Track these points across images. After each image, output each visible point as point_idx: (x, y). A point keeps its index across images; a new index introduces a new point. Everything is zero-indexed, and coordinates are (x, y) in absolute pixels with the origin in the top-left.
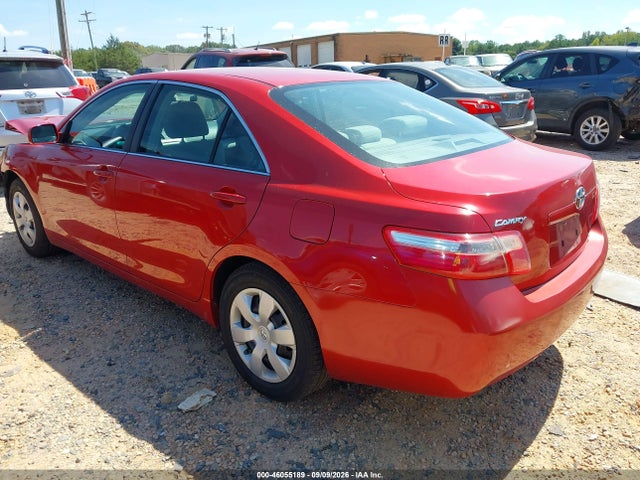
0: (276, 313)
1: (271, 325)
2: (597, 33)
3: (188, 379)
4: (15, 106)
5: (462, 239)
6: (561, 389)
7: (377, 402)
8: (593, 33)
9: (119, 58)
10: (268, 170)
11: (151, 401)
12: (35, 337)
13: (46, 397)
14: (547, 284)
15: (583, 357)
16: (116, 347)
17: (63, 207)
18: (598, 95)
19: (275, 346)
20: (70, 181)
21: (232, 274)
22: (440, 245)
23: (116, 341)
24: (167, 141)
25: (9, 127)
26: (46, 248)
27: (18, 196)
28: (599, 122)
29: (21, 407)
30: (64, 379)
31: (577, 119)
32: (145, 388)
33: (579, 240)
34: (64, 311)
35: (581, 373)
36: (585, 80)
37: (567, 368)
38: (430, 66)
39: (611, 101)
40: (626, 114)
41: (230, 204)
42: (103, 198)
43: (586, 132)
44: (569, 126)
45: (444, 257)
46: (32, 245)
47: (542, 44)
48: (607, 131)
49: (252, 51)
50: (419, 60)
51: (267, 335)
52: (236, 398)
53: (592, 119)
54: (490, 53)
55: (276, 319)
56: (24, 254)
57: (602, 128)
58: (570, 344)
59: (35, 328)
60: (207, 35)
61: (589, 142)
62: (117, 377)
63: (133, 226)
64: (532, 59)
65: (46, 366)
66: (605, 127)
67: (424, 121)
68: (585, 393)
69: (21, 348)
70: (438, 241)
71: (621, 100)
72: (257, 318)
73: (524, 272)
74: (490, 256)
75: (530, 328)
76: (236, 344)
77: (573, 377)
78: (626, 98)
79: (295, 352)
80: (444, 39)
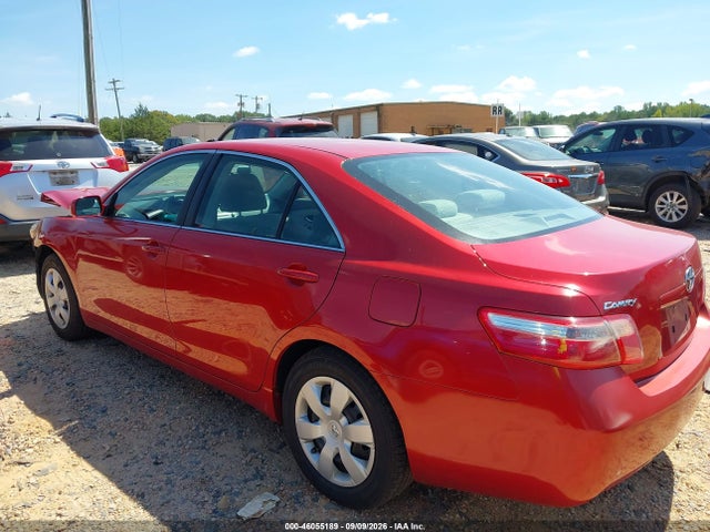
0: (351, 405)
1: (344, 420)
2: (660, 104)
3: (246, 481)
4: (47, 177)
5: (569, 323)
6: (675, 498)
7: (465, 511)
8: (654, 104)
9: (146, 127)
10: (342, 246)
11: (206, 506)
12: (70, 430)
13: (86, 500)
14: (660, 375)
15: (695, 461)
16: (162, 443)
17: (96, 285)
18: (672, 169)
19: (349, 444)
20: (105, 256)
21: (299, 360)
22: (540, 330)
23: (162, 436)
24: (222, 215)
25: (44, 199)
26: (81, 330)
27: (52, 273)
28: (675, 198)
29: (59, 512)
30: (106, 480)
31: (652, 194)
32: (198, 491)
33: (689, 325)
34: (101, 401)
35: (695, 479)
36: (656, 153)
37: (679, 474)
38: (489, 138)
39: (689, 176)
40: (705, 190)
41: (300, 283)
42: (140, 275)
43: (662, 209)
44: (643, 203)
45: (544, 342)
46: (65, 327)
47: (600, 116)
48: (685, 207)
49: (296, 121)
50: (470, 131)
51: (339, 431)
52: (302, 504)
53: (668, 194)
54: (545, 124)
55: (351, 413)
56: (54, 338)
57: (680, 204)
58: (677, 446)
59: (70, 421)
60: (241, 104)
61: (666, 219)
62: (165, 479)
63: (175, 305)
64: (597, 131)
65: (84, 464)
66: (683, 203)
67: (502, 195)
68: (704, 504)
69: (56, 443)
70: (539, 324)
71: (699, 174)
72: (328, 412)
73: (638, 361)
74: (600, 343)
75: (641, 428)
76: (301, 441)
77: (687, 484)
78: (704, 172)
79: (373, 452)
80: (498, 109)
